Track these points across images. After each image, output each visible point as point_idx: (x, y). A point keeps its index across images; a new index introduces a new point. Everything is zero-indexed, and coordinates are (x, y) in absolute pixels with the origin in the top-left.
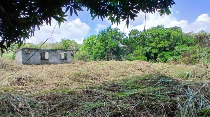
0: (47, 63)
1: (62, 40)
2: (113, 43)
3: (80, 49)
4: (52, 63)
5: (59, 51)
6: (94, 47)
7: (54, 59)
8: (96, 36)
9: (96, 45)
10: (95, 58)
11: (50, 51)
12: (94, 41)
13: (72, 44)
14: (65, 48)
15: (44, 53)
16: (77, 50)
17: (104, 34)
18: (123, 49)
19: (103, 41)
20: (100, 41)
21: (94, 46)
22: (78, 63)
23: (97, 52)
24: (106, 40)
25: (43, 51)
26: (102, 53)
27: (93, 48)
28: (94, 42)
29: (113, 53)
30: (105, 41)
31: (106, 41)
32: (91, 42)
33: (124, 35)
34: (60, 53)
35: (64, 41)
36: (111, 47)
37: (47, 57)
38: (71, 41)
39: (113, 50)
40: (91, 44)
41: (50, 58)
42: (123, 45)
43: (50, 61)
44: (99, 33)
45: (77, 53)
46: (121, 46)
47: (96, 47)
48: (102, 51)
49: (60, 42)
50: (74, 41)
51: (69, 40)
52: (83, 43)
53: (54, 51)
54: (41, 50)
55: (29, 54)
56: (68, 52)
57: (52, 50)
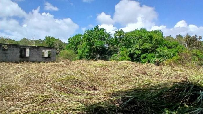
0: (27, 61)
1: (46, 37)
2: (98, 43)
3: (65, 48)
4: (34, 62)
5: (42, 48)
6: (80, 46)
7: (36, 57)
8: (81, 35)
9: (81, 44)
10: (81, 58)
11: (31, 48)
12: (80, 40)
13: (57, 42)
14: (48, 45)
15: (25, 50)
16: (62, 49)
17: (90, 34)
18: (108, 50)
19: (89, 40)
20: (87, 40)
21: (79, 45)
22: (63, 62)
23: (83, 52)
24: (92, 39)
25: (23, 47)
26: (88, 52)
27: (78, 47)
28: (79, 41)
29: (99, 53)
30: (91, 40)
31: (92, 41)
32: (76, 41)
33: (110, 36)
34: (43, 51)
35: (48, 39)
36: (97, 46)
37: (27, 55)
38: (56, 39)
39: (98, 50)
40: (76, 43)
41: (31, 56)
42: (109, 45)
43: (31, 59)
44: (85, 33)
45: (62, 51)
46: (106, 46)
47: (81, 46)
48: (87, 50)
49: (44, 40)
50: (59, 39)
51: (53, 38)
52: (68, 42)
53: (37, 48)
54: (21, 46)
55: (7, 50)
56: (52, 50)
57: (34, 47)
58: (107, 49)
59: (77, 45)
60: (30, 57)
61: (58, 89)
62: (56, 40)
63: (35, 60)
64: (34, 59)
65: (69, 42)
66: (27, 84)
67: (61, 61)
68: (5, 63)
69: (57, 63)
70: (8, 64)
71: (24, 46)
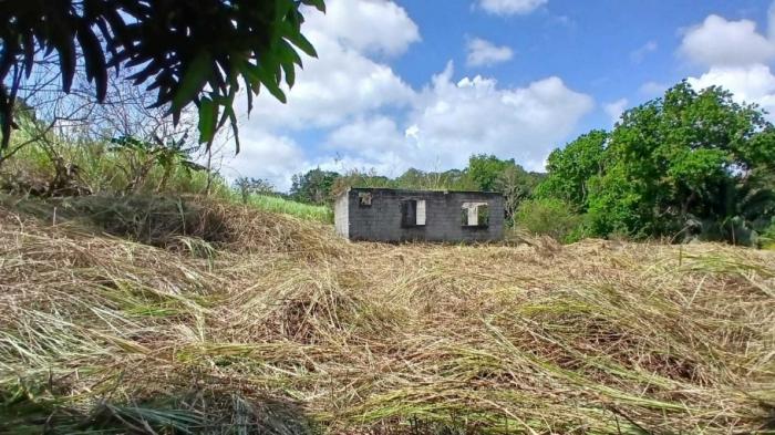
0: (421, 239)
1: (473, 160)
2: (694, 160)
3: (535, 191)
4: (437, 241)
5: (463, 196)
6: (597, 182)
7: (445, 226)
8: (605, 135)
9: (604, 174)
10: (602, 230)
11: (431, 198)
12: (596, 158)
13: (507, 174)
14: (476, 187)
15: (414, 204)
16: (524, 195)
17: (645, 123)
18: (745, 191)
19: (639, 150)
20: (628, 152)
21: (593, 178)
22: (529, 245)
23: (610, 204)
24: (655, 146)
25: (409, 198)
26: (634, 206)
27: (589, 184)
28: (595, 163)
29: (692, 207)
30: (652, 150)
31: (655, 155)
32: (581, 162)
33: (756, 120)
34: (465, 206)
35: (479, 165)
36: (683, 176)
37: (421, 220)
38: (503, 164)
39: (688, 192)
40: (581, 171)
41: (430, 223)
42: (749, 166)
43: (430, 232)
44: (621, 122)
45: (525, 205)
46: (736, 170)
47: (603, 180)
48: (632, 197)
49: (466, 169)
50: (513, 161)
51: (493, 159)
52: (548, 168)
53: (446, 196)
54: (404, 193)
55: (369, 206)
56: (492, 201)
57: (438, 194)
58: (740, 186)
59: (582, 176)
60: (428, 228)
61: (524, 342)
62: (503, 166)
63: (442, 235)
64: (440, 235)
65: (552, 167)
66: (428, 310)
67: (523, 241)
68: (365, 244)
69: (508, 249)
70: (372, 245)
71: (411, 194)
